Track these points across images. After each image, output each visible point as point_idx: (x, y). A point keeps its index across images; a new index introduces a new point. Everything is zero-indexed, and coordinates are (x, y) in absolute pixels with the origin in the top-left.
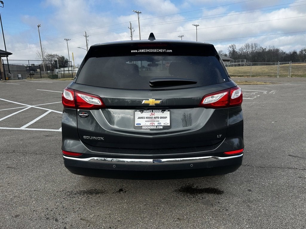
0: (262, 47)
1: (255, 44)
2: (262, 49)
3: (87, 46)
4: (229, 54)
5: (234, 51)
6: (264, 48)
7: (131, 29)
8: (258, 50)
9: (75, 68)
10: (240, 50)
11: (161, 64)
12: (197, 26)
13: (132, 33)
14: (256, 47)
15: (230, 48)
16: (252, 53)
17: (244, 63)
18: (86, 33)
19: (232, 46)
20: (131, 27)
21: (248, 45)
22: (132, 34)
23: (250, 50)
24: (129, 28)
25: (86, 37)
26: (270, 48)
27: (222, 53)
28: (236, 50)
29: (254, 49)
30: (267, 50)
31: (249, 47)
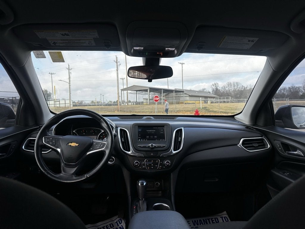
0: (243, 86)
1: (237, 83)
2: (243, 88)
3: (69, 79)
4: (212, 92)
5: (217, 89)
6: (245, 87)
7: (117, 63)
8: (240, 88)
9: (56, 102)
10: (222, 88)
11: (148, 99)
12: (182, 64)
13: (118, 66)
14: (238, 85)
15: (213, 86)
16: (235, 91)
17: (229, 100)
18: (69, 65)
19: (215, 84)
20: (117, 60)
21: (230, 83)
22: (117, 68)
23: (232, 89)
24: (115, 61)
25: (69, 69)
26: (251, 87)
27: (205, 91)
28: (219, 88)
29: (236, 87)
30: (248, 89)
31: (231, 85)
